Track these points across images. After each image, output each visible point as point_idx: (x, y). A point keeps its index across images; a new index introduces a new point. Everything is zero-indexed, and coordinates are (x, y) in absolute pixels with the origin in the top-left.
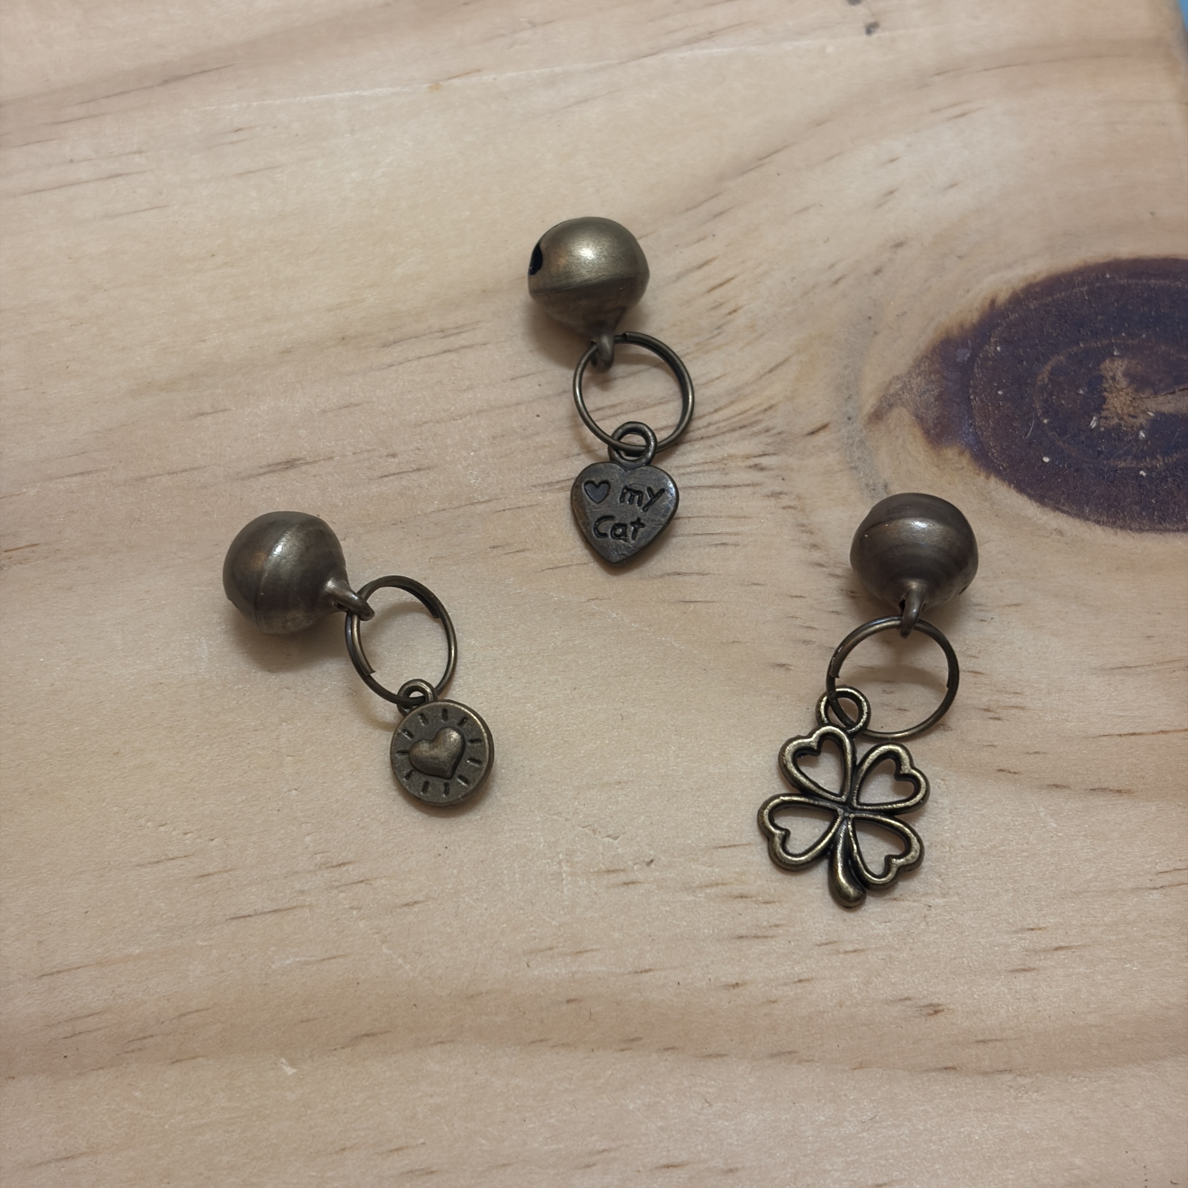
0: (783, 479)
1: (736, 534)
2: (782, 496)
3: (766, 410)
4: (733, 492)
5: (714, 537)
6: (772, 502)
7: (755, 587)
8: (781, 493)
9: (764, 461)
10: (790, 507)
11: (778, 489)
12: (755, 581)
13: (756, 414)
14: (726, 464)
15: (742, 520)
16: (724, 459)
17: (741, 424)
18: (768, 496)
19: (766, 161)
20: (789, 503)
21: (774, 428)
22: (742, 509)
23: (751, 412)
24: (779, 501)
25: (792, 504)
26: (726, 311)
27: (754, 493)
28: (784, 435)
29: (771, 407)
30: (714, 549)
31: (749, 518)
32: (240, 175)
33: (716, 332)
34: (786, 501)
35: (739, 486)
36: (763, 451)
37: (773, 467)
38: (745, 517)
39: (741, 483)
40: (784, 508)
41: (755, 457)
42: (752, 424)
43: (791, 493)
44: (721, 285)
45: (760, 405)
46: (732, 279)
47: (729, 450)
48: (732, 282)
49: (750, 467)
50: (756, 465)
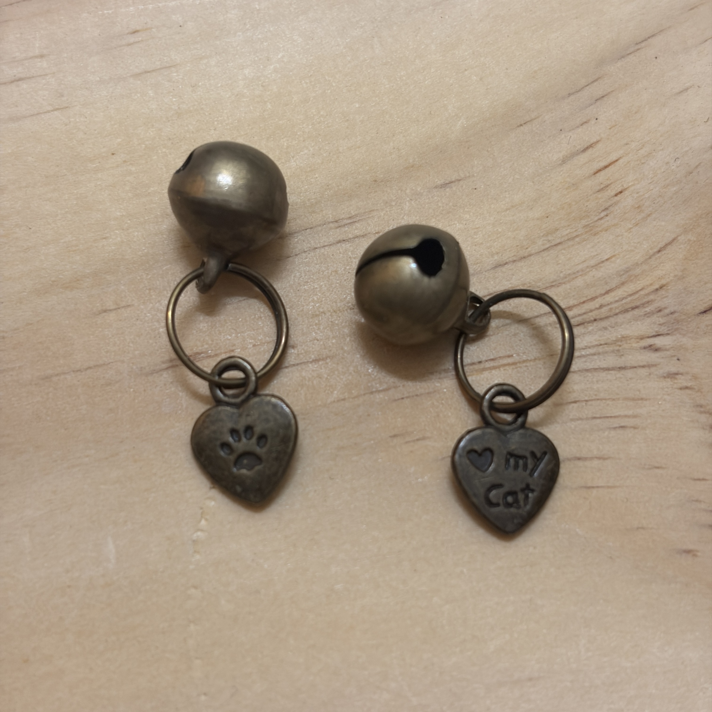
0: (678, 359)
1: (635, 416)
2: (677, 376)
3: (657, 290)
4: (629, 373)
5: (612, 420)
6: (668, 383)
7: (657, 471)
8: (677, 374)
9: (658, 342)
10: (687, 388)
11: (673, 370)
12: (657, 465)
13: (648, 294)
14: (620, 346)
15: (640, 402)
16: (617, 341)
17: (633, 305)
18: (665, 377)
19: (643, 44)
20: (685, 384)
21: (665, 308)
22: (639, 391)
23: (642, 293)
24: (676, 381)
25: (689, 384)
26: (613, 193)
27: (650, 374)
28: (676, 315)
29: (661, 287)
30: (613, 433)
31: (646, 400)
32: (136, 76)
33: (603, 214)
34: (682, 381)
35: (635, 367)
36: (656, 332)
37: (668, 347)
38: (642, 399)
39: (636, 365)
40: (681, 389)
41: (648, 337)
42: (643, 305)
43: (687, 373)
44: (606, 167)
45: (651, 284)
46: (617, 161)
47: (622, 331)
48: (617, 164)
49: (645, 348)
50: (650, 346)
